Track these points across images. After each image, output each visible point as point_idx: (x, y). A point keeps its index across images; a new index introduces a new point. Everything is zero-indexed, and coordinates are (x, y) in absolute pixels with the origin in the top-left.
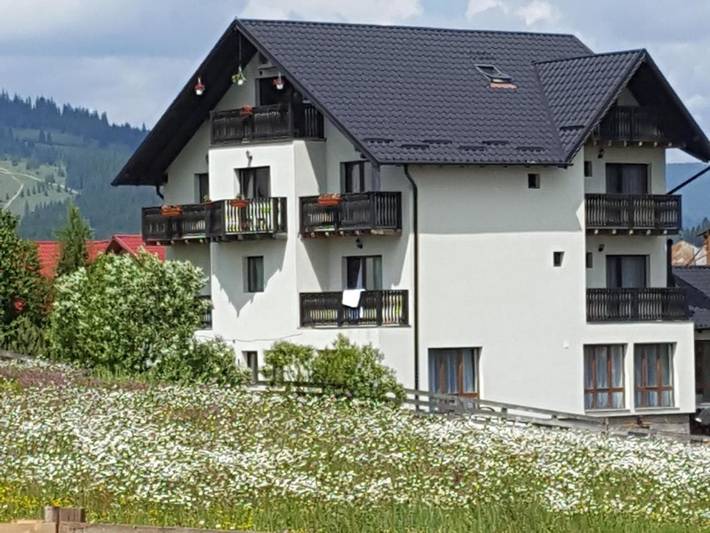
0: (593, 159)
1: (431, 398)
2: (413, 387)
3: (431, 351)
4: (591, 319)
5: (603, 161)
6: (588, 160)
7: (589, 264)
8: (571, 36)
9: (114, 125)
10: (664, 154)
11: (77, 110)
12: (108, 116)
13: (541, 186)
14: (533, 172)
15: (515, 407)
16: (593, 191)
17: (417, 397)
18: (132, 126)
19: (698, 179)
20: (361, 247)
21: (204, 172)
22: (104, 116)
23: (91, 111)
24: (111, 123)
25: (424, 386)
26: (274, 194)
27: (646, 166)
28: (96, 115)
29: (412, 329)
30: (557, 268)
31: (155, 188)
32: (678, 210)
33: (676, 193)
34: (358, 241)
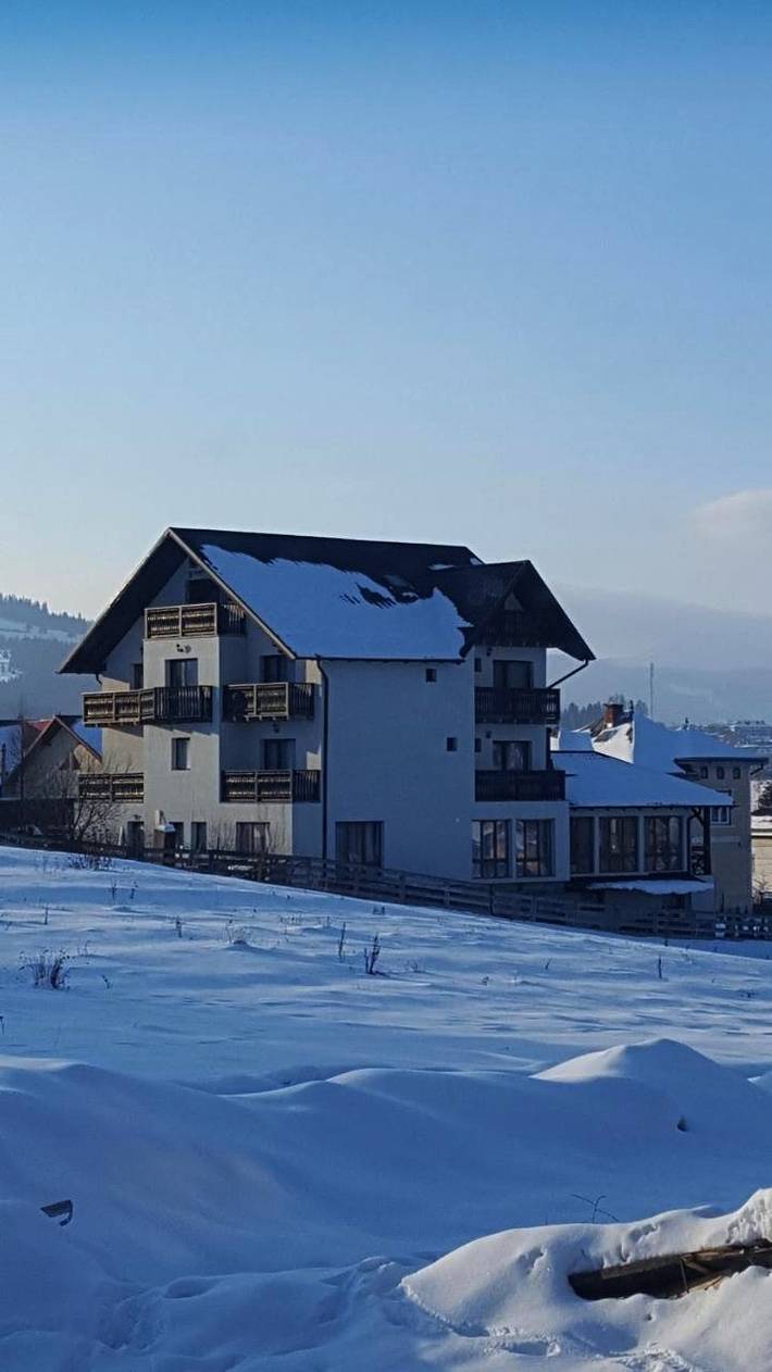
0: (483, 657)
1: (337, 866)
2: (321, 856)
3: (337, 824)
4: (479, 797)
5: (491, 659)
6: (478, 657)
7: (478, 749)
8: (465, 548)
9: (53, 614)
10: (545, 651)
11: (21, 600)
12: (48, 607)
13: (438, 678)
14: (432, 666)
15: (412, 875)
16: (483, 685)
17: (325, 865)
18: (70, 615)
19: (568, 680)
20: (277, 731)
21: (139, 662)
22: (45, 605)
23: (33, 602)
24: (50, 612)
25: (331, 855)
26: (200, 683)
27: (530, 663)
28: (38, 604)
29: (320, 805)
30: (451, 753)
31: (93, 676)
32: (557, 701)
33: (556, 687)
34: (274, 725)
